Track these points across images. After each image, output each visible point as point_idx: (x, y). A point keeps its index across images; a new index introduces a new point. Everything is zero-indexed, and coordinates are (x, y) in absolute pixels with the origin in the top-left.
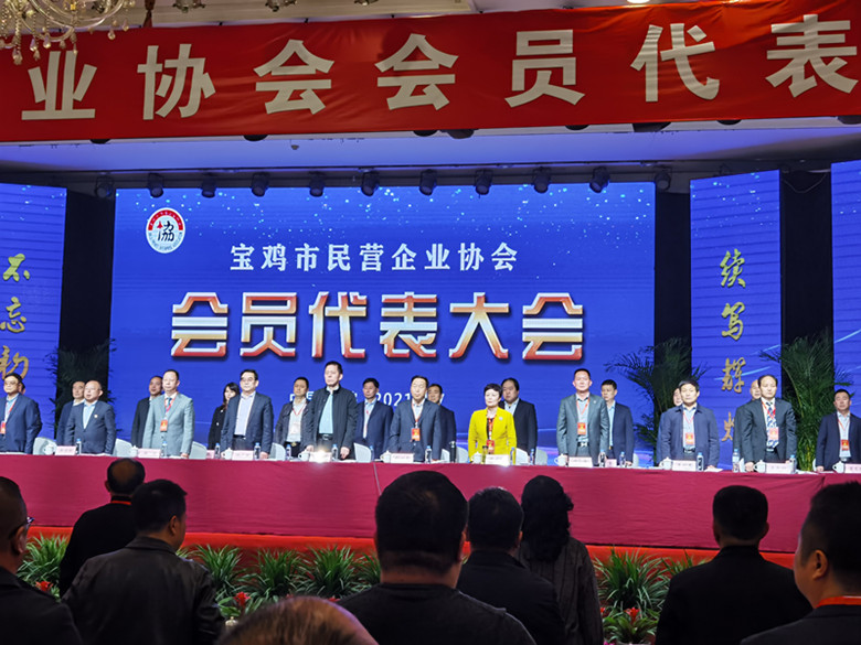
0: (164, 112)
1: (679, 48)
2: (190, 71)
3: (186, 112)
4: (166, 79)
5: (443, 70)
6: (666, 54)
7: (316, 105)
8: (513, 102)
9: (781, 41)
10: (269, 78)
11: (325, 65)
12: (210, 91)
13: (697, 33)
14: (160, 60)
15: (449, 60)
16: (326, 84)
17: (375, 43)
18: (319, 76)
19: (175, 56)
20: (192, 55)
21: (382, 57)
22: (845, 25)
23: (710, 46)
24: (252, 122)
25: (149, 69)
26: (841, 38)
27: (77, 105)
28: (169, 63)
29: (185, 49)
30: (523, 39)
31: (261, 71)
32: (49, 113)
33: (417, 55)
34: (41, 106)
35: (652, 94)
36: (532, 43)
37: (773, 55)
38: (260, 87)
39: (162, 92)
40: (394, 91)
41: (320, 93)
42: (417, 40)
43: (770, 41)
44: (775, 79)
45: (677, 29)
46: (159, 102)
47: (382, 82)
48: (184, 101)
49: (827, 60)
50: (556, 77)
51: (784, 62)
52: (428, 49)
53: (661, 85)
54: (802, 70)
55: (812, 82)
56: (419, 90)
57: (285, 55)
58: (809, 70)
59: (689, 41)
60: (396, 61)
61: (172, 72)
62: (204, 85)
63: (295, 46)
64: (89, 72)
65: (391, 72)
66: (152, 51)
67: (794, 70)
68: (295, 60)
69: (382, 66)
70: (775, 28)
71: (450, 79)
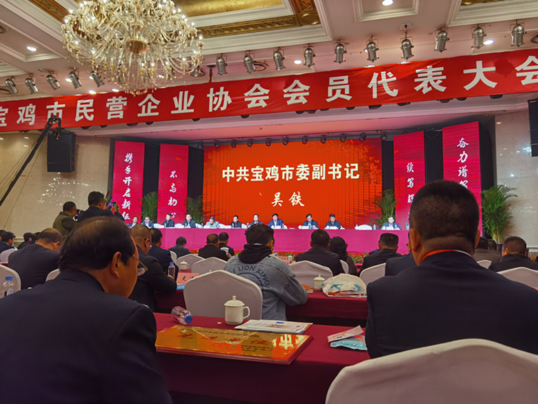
0: (215, 109)
1: (384, 80)
2: (224, 95)
3: (222, 109)
4: (216, 98)
5: (305, 91)
6: (379, 82)
7: (264, 105)
8: (328, 100)
9: (419, 75)
10: (249, 96)
11: (267, 91)
12: (230, 102)
13: (390, 74)
14: (214, 92)
15: (307, 88)
16: (267, 98)
17: (283, 84)
18: (265, 95)
19: (219, 91)
20: (224, 90)
21: (285, 88)
22: (442, 69)
23: (395, 79)
24: (244, 112)
25: (211, 95)
26: (441, 73)
27: (188, 108)
28: (217, 93)
29: (222, 89)
30: (331, 80)
31: (246, 94)
32: (180, 111)
33: (296, 86)
34: (177, 109)
35: (375, 96)
36: (334, 81)
37: (416, 80)
38: (246, 100)
39: (215, 103)
40: (289, 98)
41: (265, 101)
42: (297, 82)
43: (416, 76)
44: (417, 88)
45: (383, 74)
46: (214, 106)
47: (285, 96)
48: (222, 105)
49: (435, 81)
50: (343, 92)
51: (421, 82)
52: (300, 85)
53: (378, 93)
54: (427, 85)
55: (430, 89)
56: (297, 98)
57: (254, 89)
58: (429, 85)
59: (387, 77)
60: (290, 89)
61: (218, 96)
62: (228, 100)
63: (257, 86)
64: (192, 97)
65: (288, 93)
66: (212, 90)
67: (424, 85)
68: (257, 90)
69: (285, 91)
70: (417, 71)
71: (308, 94)
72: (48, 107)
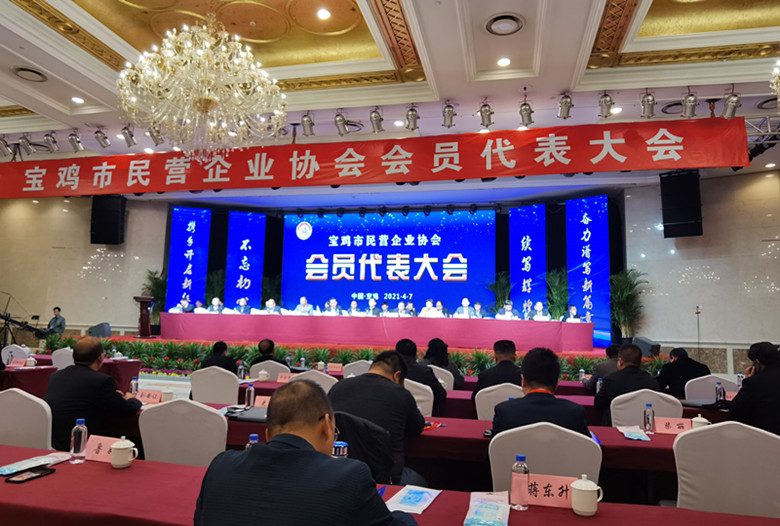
0: (300, 176)
1: (500, 149)
2: (310, 161)
3: (308, 177)
4: (301, 164)
5: (407, 159)
6: (494, 151)
7: (358, 173)
8: (434, 171)
9: (540, 145)
10: (340, 163)
11: (362, 158)
12: (318, 168)
13: (507, 142)
14: (298, 157)
15: (410, 155)
16: (362, 165)
17: (381, 149)
18: (360, 162)
19: (304, 155)
20: (311, 154)
21: (384, 154)
22: (566, 138)
23: (512, 147)
24: (334, 181)
25: (294, 160)
26: (564, 143)
27: (266, 174)
28: (302, 158)
29: (308, 152)
30: (438, 146)
31: (337, 160)
32: (256, 177)
33: (397, 153)
34: (252, 175)
35: (489, 167)
36: (442, 148)
37: (537, 150)
38: (337, 167)
39: (299, 169)
40: (388, 167)
41: (360, 169)
42: (397, 147)
43: (536, 145)
44: (538, 160)
45: (499, 141)
46: (298, 173)
47: (384, 164)
48: (307, 172)
49: (559, 152)
50: (451, 161)
51: (542, 153)
52: (401, 151)
53: (492, 163)
54: (548, 156)
55: (553, 160)
56: (398, 167)
57: (346, 154)
58: (551, 156)
59: (504, 145)
60: (389, 156)
61: (303, 161)
62: (315, 166)
63: (350, 151)
64: (271, 161)
65: (387, 160)
66: (295, 153)
67: (546, 156)
68: (350, 156)
69: (384, 158)
70: (538, 139)
71: (410, 162)
72: (95, 168)
